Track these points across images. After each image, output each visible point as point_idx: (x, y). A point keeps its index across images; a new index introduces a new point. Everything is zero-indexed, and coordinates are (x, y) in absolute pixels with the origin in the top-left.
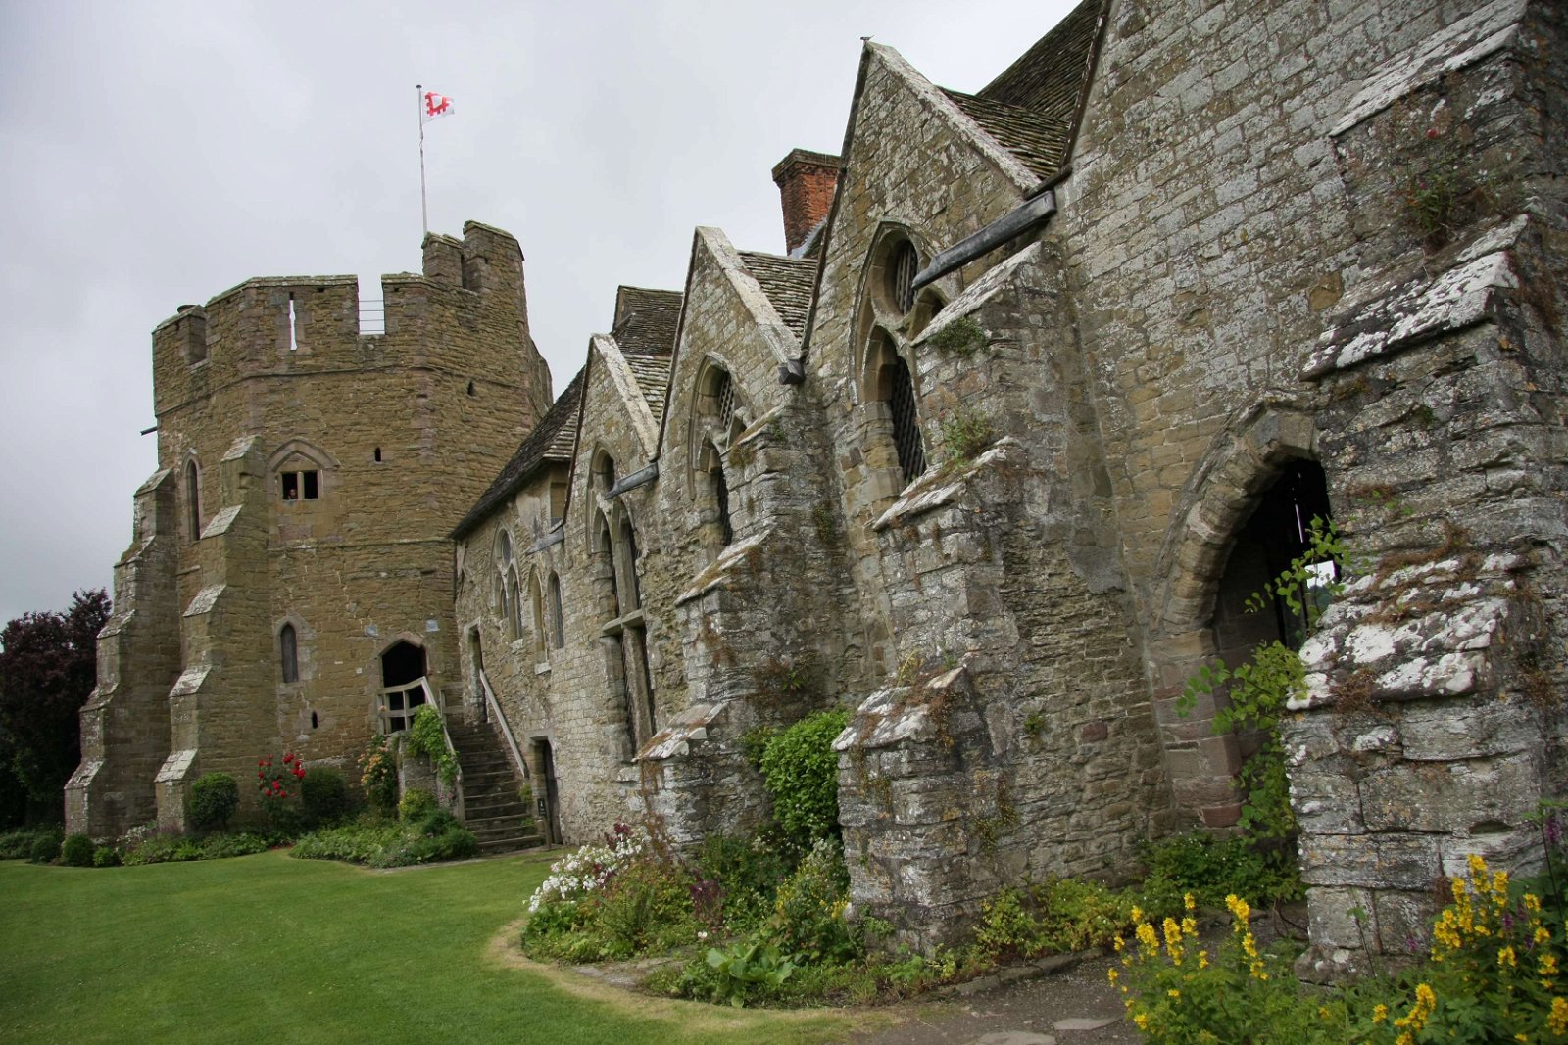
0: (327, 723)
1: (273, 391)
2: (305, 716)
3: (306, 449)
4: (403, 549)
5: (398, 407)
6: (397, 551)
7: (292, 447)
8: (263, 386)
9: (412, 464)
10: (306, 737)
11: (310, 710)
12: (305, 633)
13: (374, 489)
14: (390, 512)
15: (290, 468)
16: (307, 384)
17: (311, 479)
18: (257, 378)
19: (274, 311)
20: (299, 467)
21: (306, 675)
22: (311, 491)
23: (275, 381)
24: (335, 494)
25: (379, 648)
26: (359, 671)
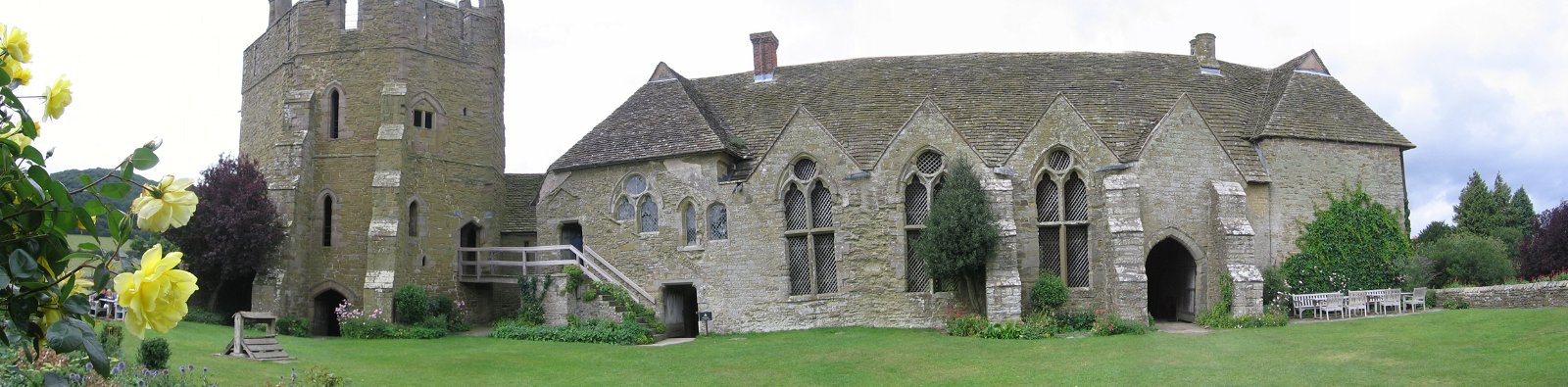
0: (431, 263)
1: (414, 59)
2: (419, 258)
3: (429, 99)
4: (476, 169)
5: (476, 87)
6: (473, 169)
7: (423, 95)
8: (409, 54)
9: (481, 121)
10: (419, 271)
11: (422, 254)
12: (422, 208)
13: (463, 131)
14: (470, 146)
15: (420, 108)
16: (431, 60)
17: (429, 116)
18: (407, 49)
19: (417, 12)
20: (424, 109)
21: (421, 234)
22: (429, 125)
23: (415, 54)
24: (443, 129)
25: (461, 224)
26: (450, 236)
